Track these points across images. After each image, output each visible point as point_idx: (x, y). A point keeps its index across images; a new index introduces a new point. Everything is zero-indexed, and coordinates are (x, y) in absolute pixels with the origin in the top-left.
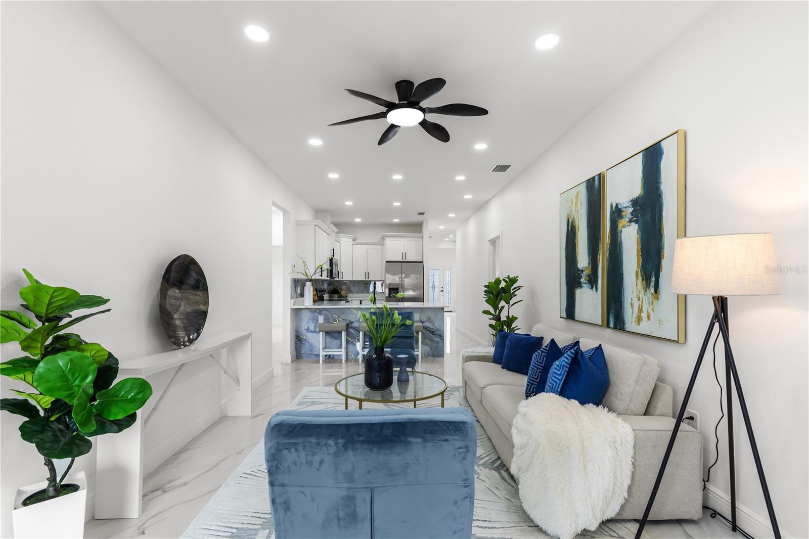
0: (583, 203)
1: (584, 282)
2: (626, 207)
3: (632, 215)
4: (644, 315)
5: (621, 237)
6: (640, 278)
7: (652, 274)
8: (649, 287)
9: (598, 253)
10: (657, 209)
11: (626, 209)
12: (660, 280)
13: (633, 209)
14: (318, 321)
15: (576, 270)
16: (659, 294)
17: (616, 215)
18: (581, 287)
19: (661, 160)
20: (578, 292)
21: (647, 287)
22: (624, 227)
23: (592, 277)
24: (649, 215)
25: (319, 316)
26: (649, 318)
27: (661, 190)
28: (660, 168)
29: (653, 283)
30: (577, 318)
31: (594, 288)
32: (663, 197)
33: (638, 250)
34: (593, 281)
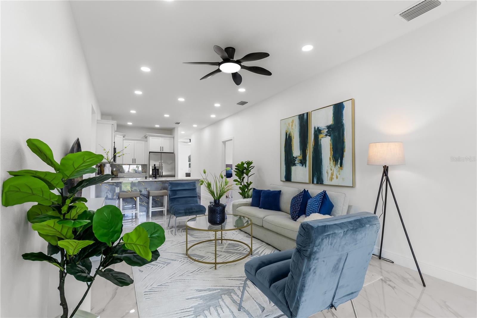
0: (296, 125)
1: (298, 163)
2: (324, 129)
3: (327, 132)
4: (334, 177)
5: (321, 142)
6: (332, 160)
7: (339, 158)
8: (337, 164)
9: (306, 150)
10: (341, 131)
11: (323, 130)
12: (343, 161)
13: (328, 130)
14: (115, 191)
15: (292, 157)
16: (343, 167)
17: (318, 132)
18: (295, 166)
19: (343, 110)
20: (293, 168)
21: (336, 164)
22: (323, 137)
23: (303, 161)
24: (337, 133)
25: (116, 188)
26: (337, 178)
27: (343, 123)
28: (343, 113)
29: (339, 163)
30: (292, 180)
31: (304, 166)
32: (345, 126)
33: (330, 148)
34: (303, 162)
